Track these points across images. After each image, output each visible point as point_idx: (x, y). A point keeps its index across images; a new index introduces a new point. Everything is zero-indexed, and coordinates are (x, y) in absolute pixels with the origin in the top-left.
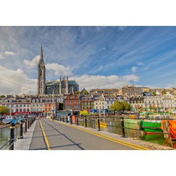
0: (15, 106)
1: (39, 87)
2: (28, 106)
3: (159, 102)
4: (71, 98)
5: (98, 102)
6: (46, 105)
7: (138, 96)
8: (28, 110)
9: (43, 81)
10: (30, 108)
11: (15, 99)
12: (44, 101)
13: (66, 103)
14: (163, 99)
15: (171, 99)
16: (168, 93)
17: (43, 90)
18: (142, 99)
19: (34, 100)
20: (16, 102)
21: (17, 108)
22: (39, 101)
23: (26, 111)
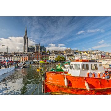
0: (3, 58)
1: (25, 48)
2: (12, 58)
3: (81, 57)
4: (37, 54)
5: (51, 57)
6: (22, 58)
7: (71, 54)
8: (12, 60)
9: (26, 45)
10: (13, 59)
11: (3, 54)
12: (21, 55)
13: (34, 57)
14: (83, 56)
15: (86, 55)
16: (85, 53)
17: (26, 50)
18: (73, 55)
19: (15, 55)
20: (4, 55)
21: (5, 59)
22: (19, 56)
23: (10, 61)
